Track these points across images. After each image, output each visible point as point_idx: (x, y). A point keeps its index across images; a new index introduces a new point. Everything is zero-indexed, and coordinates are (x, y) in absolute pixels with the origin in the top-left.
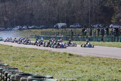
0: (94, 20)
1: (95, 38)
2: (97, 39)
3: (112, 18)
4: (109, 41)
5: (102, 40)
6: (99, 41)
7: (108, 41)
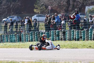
0: (4, 8)
1: (7, 36)
2: (11, 38)
3: (34, 5)
4: (32, 41)
5: (20, 40)
6: (15, 42)
7: (30, 41)
